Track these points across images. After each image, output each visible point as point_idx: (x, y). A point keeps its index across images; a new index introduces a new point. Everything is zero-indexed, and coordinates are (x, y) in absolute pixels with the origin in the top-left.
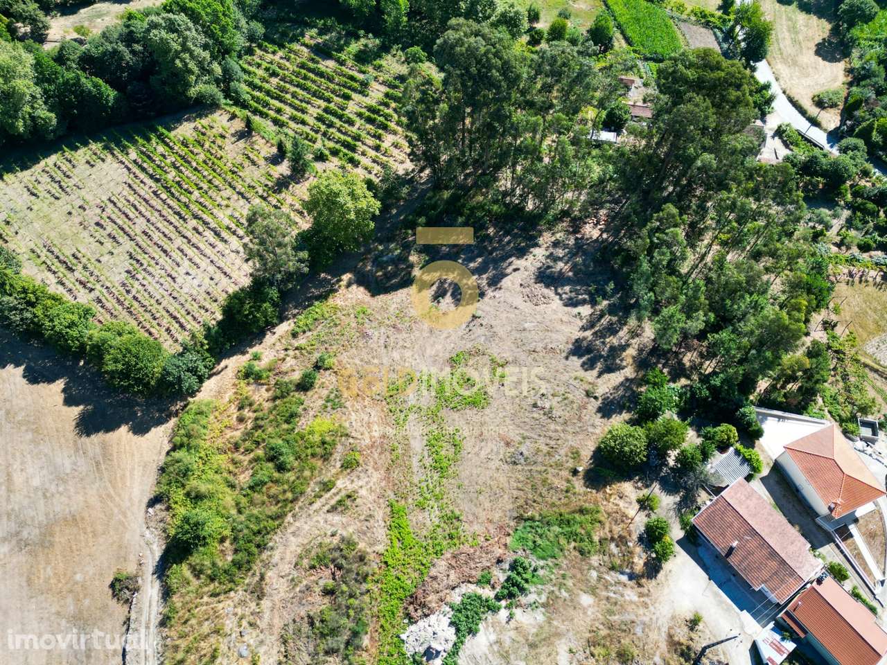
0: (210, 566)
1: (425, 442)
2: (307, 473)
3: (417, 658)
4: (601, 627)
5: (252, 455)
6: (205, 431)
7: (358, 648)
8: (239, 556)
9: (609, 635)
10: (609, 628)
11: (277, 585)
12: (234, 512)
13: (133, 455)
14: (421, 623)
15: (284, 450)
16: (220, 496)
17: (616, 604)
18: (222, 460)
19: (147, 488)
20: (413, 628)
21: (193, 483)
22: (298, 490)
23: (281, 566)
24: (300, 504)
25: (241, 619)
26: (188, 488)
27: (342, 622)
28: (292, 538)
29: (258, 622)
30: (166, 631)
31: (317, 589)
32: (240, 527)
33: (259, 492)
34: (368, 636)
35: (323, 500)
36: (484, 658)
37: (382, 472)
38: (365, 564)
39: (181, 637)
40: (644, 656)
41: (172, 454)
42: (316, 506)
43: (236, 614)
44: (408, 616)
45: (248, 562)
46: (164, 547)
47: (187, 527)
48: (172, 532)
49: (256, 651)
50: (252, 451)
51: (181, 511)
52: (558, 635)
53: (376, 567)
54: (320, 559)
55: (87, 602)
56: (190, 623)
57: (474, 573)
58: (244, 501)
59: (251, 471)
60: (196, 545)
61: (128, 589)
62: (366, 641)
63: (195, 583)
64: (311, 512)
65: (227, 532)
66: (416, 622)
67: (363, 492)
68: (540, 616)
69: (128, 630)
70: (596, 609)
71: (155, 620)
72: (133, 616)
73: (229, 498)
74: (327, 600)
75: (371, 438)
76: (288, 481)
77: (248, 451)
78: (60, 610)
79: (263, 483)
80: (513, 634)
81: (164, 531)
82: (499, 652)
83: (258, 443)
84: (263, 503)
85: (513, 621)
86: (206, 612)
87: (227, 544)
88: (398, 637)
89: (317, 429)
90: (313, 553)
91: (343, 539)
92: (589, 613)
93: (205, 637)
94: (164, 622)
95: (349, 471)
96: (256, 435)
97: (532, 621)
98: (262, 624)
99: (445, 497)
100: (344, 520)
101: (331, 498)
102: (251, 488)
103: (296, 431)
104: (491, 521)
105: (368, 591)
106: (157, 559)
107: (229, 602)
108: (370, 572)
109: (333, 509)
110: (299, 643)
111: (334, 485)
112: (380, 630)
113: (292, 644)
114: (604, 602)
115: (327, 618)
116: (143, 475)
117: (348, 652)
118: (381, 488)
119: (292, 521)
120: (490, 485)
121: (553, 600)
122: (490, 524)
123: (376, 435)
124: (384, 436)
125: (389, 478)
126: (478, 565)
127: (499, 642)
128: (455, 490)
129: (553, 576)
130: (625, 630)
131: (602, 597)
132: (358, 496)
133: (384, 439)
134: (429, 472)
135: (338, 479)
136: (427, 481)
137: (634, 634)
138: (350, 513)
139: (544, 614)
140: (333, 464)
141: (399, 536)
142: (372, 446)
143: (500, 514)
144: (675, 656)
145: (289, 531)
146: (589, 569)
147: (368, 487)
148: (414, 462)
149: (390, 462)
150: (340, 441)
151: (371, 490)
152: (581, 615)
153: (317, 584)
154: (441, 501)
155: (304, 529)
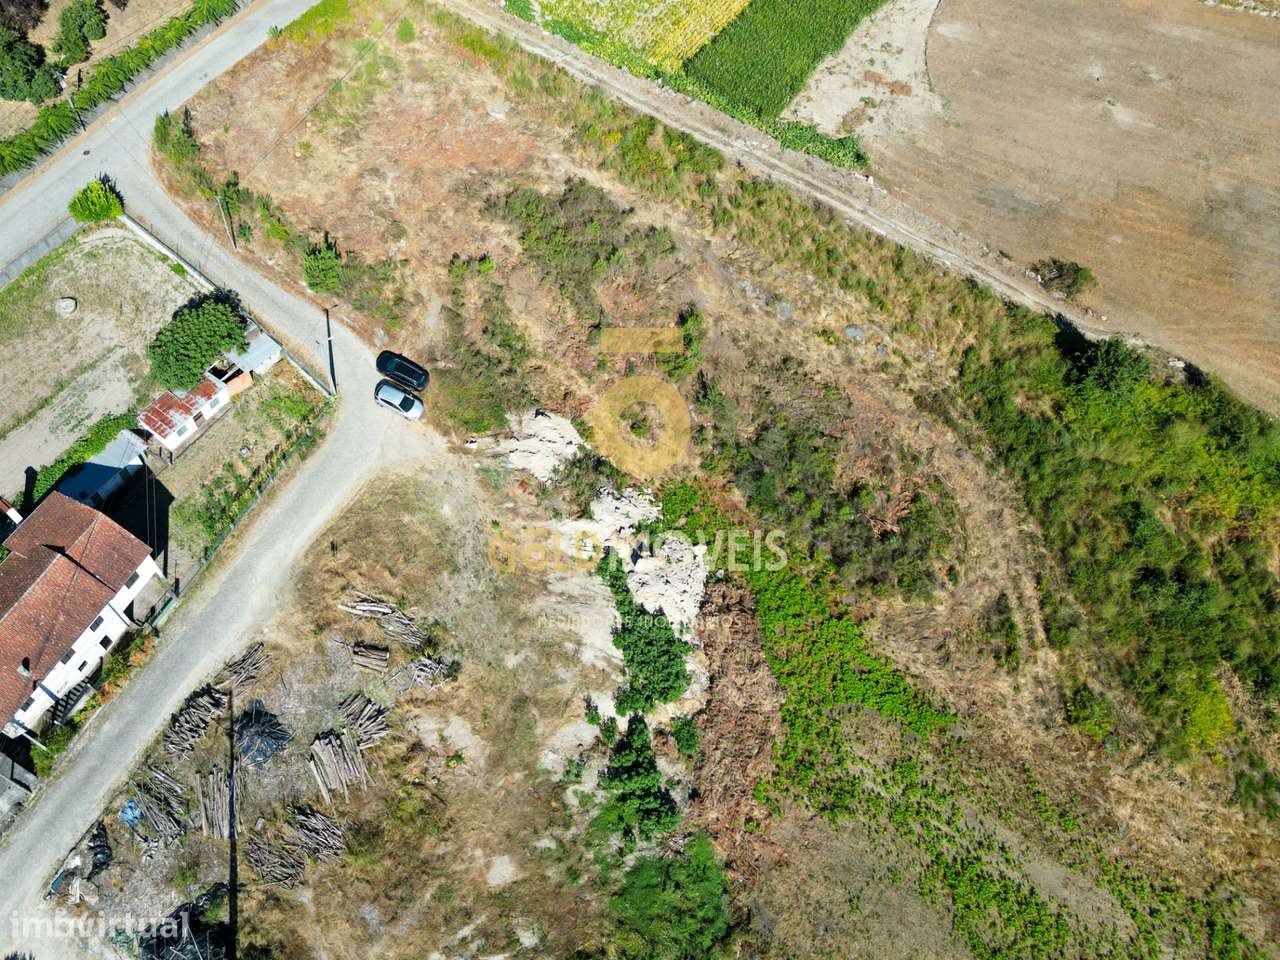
1: (1043, 897)
4: (440, 851)
9: (417, 849)
10: (425, 862)
11: (924, 435)
14: (698, 588)
17: (447, 920)
20: (702, 574)
22: (1083, 572)
23: (951, 459)
24: (1050, 562)
28: (991, 506)
31: (872, 482)
34: (742, 507)
35: (1034, 604)
37: (1026, 754)
38: (860, 583)
40: (333, 874)
42: (1029, 587)
44: (727, 580)
49: (844, 348)
52: (496, 762)
53: (844, 599)
57: (711, 735)
64: (1021, 569)
66: (706, 583)
67: (1003, 685)
68: (551, 761)
70: (474, 874)
74: (846, 483)
75: (1122, 797)
80: (566, 690)
82: (560, 645)
85: (583, 711)
90: (940, 517)
92: (479, 852)
95: (1068, 693)
97: (556, 741)
98: (875, 380)
99: (891, 827)
101: (1027, 618)
104: (780, 863)
107: (943, 362)
109: (1000, 605)
110: (809, 403)
113: (816, 393)
114: (469, 902)
118: (992, 725)
119: (1024, 527)
120: (854, 939)
121: (555, 810)
122: (776, 857)
123: (1123, 812)
124: (1109, 824)
125: (1004, 756)
126: (718, 754)
127: (572, 659)
128: (893, 858)
129: (590, 855)
130: (396, 887)
131: (479, 907)
132: (1000, 666)
133: (1103, 819)
134: (965, 843)
135: (1062, 660)
136: (949, 824)
137: (376, 899)
138: (975, 630)
139: (549, 772)
140: (1102, 676)
141: (870, 676)
142: (1099, 780)
143: (779, 898)
144: (279, 936)
145: (1007, 511)
146: (543, 939)
147: (1009, 703)
148: (1008, 833)
149: (1039, 788)
150: (1150, 725)
151: (998, 702)
152: (489, 835)
153: (882, 487)
154: (887, 810)
155: (996, 535)
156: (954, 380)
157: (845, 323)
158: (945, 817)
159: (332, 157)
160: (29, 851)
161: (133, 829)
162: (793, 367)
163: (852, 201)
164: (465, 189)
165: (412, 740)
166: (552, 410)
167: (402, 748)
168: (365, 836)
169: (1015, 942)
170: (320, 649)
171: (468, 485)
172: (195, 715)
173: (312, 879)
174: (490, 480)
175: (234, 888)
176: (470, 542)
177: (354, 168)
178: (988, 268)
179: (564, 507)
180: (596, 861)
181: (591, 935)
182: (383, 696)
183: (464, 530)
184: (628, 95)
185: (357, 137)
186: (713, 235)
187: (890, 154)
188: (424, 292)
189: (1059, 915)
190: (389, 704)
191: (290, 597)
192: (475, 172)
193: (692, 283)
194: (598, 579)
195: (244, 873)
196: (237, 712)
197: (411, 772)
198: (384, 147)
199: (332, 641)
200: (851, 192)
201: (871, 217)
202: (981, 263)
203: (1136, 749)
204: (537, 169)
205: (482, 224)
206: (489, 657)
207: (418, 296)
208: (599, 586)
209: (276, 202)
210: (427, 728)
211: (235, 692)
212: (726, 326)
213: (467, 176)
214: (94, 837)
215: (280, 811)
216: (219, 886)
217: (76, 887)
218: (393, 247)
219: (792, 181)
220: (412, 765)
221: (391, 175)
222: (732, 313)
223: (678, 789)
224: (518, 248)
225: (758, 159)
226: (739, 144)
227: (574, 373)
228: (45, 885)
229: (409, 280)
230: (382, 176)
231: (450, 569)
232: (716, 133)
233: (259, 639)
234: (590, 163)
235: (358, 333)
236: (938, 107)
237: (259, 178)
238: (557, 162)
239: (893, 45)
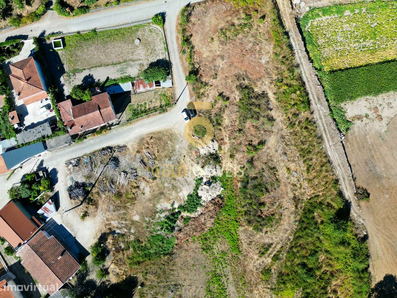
0: (324, 209)
1: (227, 291)
2: (289, 264)
3: (215, 181)
4: (129, 207)
5: (322, 271)
6: (353, 282)
7: (242, 182)
8: (311, 216)
9: (126, 204)
10: (125, 207)
11: (288, 205)
12: (321, 238)
13: (387, 263)
14: (215, 196)
15: (305, 276)
16: (331, 245)
17: (122, 218)
18: (338, 266)
19: (372, 245)
20: (218, 193)
21: (349, 251)
22: (291, 254)
23: (289, 213)
24: (288, 246)
25: (301, 187)
26: (350, 247)
27: (252, 192)
28: (287, 228)
29: (292, 187)
30: (334, 177)
31: (268, 204)
32: (316, 230)
33: (311, 250)
34: (239, 187)
35: (276, 250)
36: (184, 185)
37: (248, 270)
38: (247, 220)
39: (326, 176)
40: (110, 197)
41: (366, 266)
42: (279, 247)
43: (304, 189)
44: (222, 198)
45: (306, 213)
46: (351, 216)
47: (343, 227)
48: (349, 223)
49: (289, 175)
50: (323, 273)
51: (349, 235)
52: (150, 200)
53: (242, 219)
54: (270, 219)
55: (378, 186)
56: (324, 183)
57: (192, 223)
58: (318, 244)
59: (319, 261)
60: (335, 218)
61: (360, 194)
62: (239, 185)
63: (329, 200)
64: (281, 242)
65: (321, 227)
66: (217, 196)
67: (256, 257)
68: (159, 207)
69: (353, 176)
70: (132, 215)
71: (341, 181)
72: (352, 182)
73: (326, 244)
74: (262, 200)
75: (258, 290)
76: (298, 258)
77: (325, 273)
78: (389, 180)
79: (311, 255)
80: (171, 197)
81: (354, 223)
82: (177, 189)
83: (321, 278)
84: (307, 244)
85: (172, 203)
86: (319, 188)
87: (319, 221)
88: (225, 189)
89: (290, 291)
90: (274, 222)
91: (261, 230)
92: (135, 212)
93: (315, 177)
94: (337, 181)
95: (266, 268)
96: (323, 284)
97: (162, 204)
98: (289, 186)
99: (212, 260)
100: (263, 241)
101: (272, 251)
102: (316, 252)
103: (301, 288)
104: (186, 250)
105: (243, 207)
106: (351, 209)
107: (309, 194)
108: (244, 216)
109: (270, 245)
110: (270, 180)
111: (272, 259)
112: (234, 190)
113: (273, 179)
114: (128, 218)
115: (260, 192)
116: (377, 251)
117: (247, 179)
118: (247, 261)
119: (290, 237)
120: (188, 270)
121: (153, 215)
122: (187, 249)
123: (256, 292)
124: (251, 292)
125: (244, 267)
126: (191, 227)
127: (177, 193)
128: (207, 265)
129: (153, 227)
130: (118, 207)
131: (129, 220)
132: (258, 254)
133: (251, 290)
134: (222, 273)
135: (271, 263)
136: (222, 268)
137: (114, 206)
138: (260, 244)
139: (157, 208)
140: (276, 271)
141: (233, 236)
142: (257, 284)
143: (181, 255)
144: (95, 199)
145: (289, 231)
146: (135, 233)
147: (254, 260)
148: (231, 278)
149: (245, 276)
150: (275, 285)
151: (252, 258)
152: (139, 211)
153: (269, 207)
154: (214, 257)
155: (282, 233)
156: (307, 199)
157: (295, 170)
158: (223, 266)
159: (216, 46)
160: (67, 153)
161: (84, 164)
162: (275, 170)
163: (330, 141)
164: (238, 77)
165: (138, 185)
166: (216, 140)
167: (136, 185)
168: (119, 195)
169: (215, 293)
170: (135, 156)
171: (185, 144)
172: (106, 152)
173: (106, 195)
174: (191, 147)
175: (94, 186)
176: (177, 156)
177: (218, 53)
178: (346, 180)
179: (200, 162)
180: (153, 228)
181: (142, 239)
182: (140, 173)
183: (178, 153)
184: (305, 73)
185: (226, 45)
186: (285, 129)
187: (357, 134)
188: (210, 95)
189: (227, 296)
190: (140, 175)
191: (137, 141)
192: (244, 73)
193: (270, 136)
194: (195, 182)
195: (96, 185)
196: (114, 156)
197: (134, 190)
198: (230, 51)
199: (138, 155)
200: (333, 139)
201: (331, 149)
202: (346, 178)
203: (269, 286)
204: (259, 83)
205: (234, 89)
206: (163, 181)
207: (208, 95)
208: (194, 183)
209: (195, 50)
210: (143, 185)
211: (116, 152)
212: (268, 151)
213: (241, 73)
214: (78, 160)
215: (109, 179)
216: (92, 184)
217: (71, 166)
218: (211, 80)
219: (321, 125)
220: (135, 190)
221: (225, 61)
222: (273, 149)
223: (178, 228)
224: (238, 100)
225: (319, 113)
226: (319, 106)
227: (228, 136)
228: (67, 161)
229: (209, 90)
230: (223, 59)
231: (169, 159)
232: (316, 99)
233: (127, 145)
234: (272, 91)
235: (190, 94)
236: (383, 131)
237: (196, 41)
238: (265, 84)
239: (392, 104)
